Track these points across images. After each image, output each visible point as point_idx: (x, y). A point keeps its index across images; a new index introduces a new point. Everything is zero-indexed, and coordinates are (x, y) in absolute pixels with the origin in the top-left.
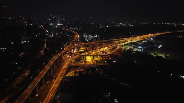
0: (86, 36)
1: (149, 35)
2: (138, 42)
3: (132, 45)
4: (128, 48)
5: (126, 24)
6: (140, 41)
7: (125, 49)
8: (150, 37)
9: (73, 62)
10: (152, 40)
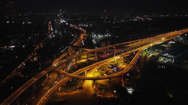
0: (95, 35)
1: (176, 32)
2: (163, 43)
3: (156, 50)
4: (151, 55)
5: (144, 18)
6: (166, 43)
7: (146, 57)
8: (177, 35)
9: (59, 90)
10: (182, 39)
